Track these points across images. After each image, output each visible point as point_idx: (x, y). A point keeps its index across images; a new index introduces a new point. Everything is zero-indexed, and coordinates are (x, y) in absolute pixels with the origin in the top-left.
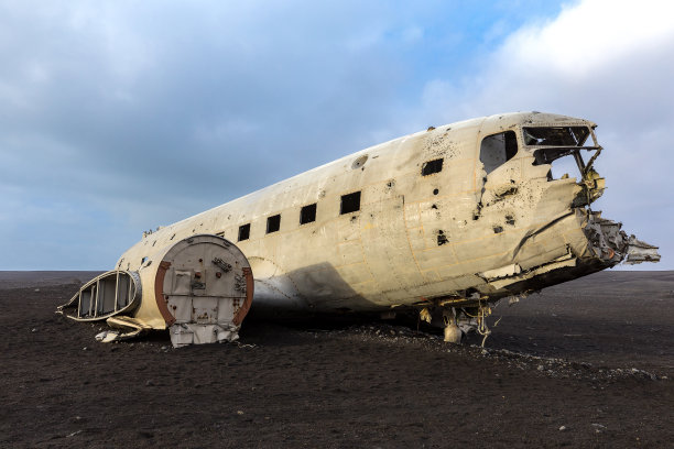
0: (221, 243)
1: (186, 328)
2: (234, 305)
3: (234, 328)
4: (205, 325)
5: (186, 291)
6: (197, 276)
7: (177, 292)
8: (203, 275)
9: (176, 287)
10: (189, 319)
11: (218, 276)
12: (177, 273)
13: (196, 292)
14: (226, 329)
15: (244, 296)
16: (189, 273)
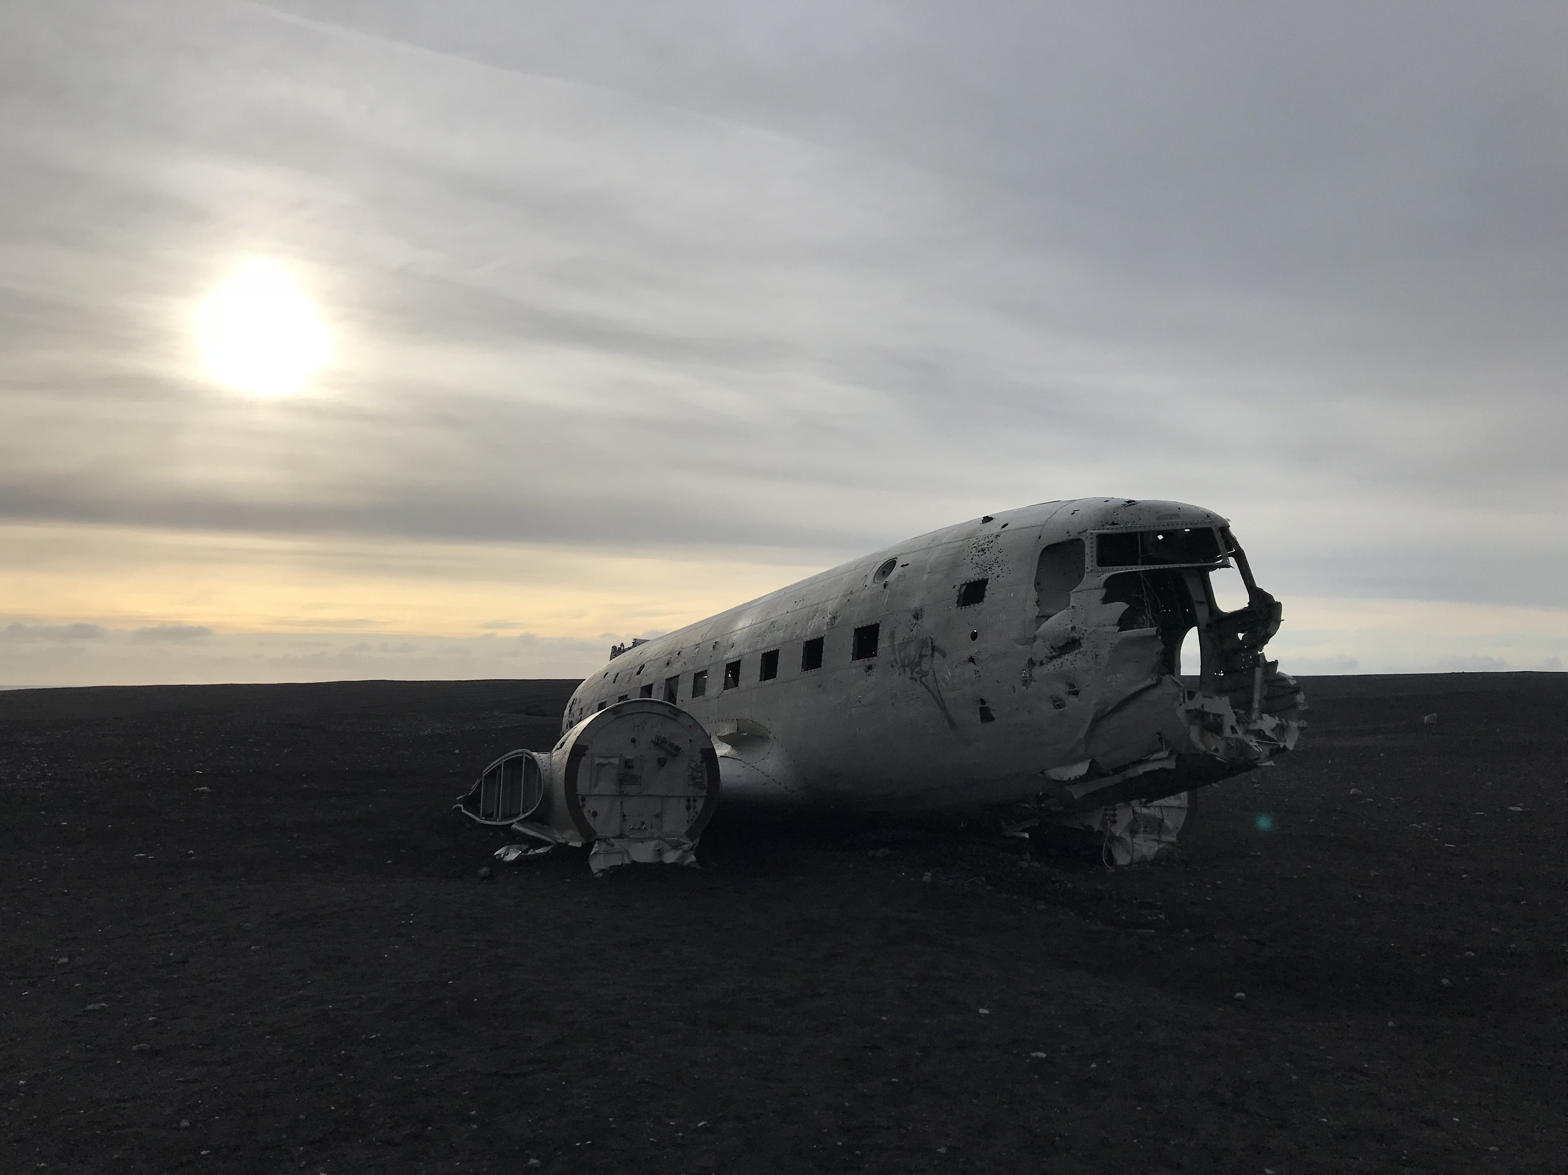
1: (612, 845)
2: (688, 808)
3: (688, 845)
4: (642, 841)
5: (611, 788)
6: (629, 765)
7: (597, 790)
8: (637, 763)
9: (596, 785)
10: (618, 832)
11: (661, 763)
12: (597, 761)
13: (630, 789)
14: (676, 846)
15: (704, 793)
16: (615, 761)
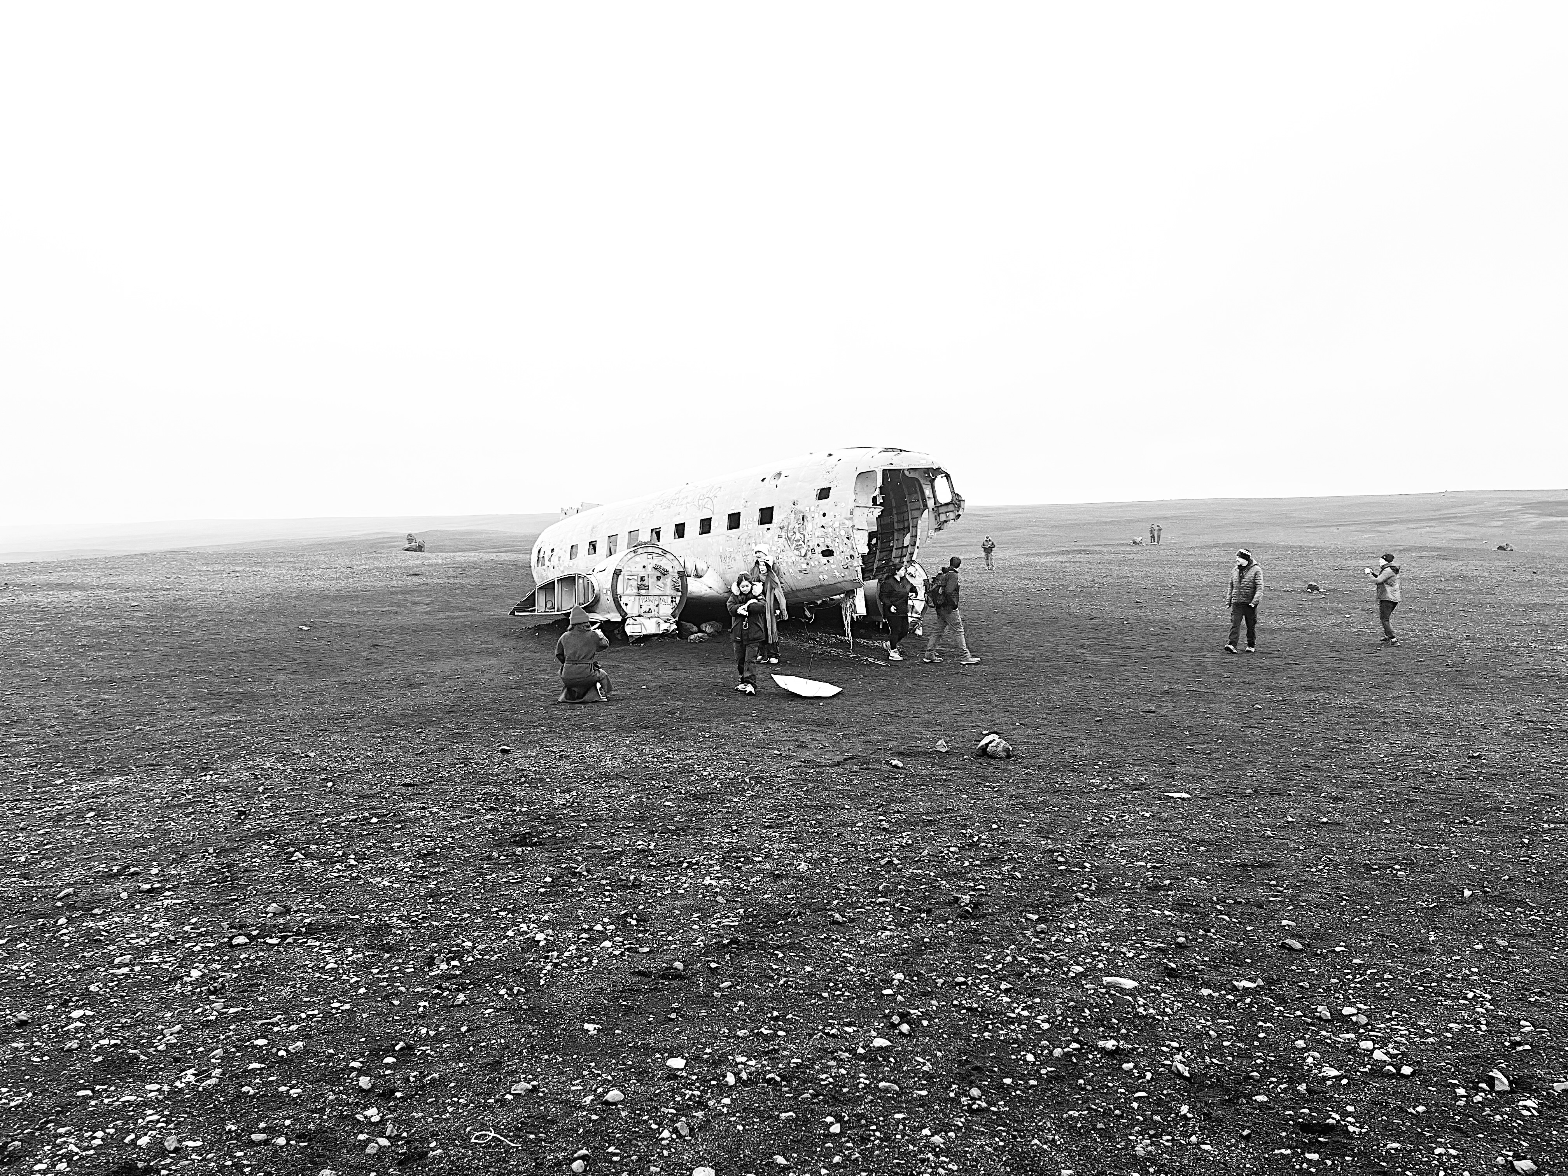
0: (660, 551)
1: (636, 620)
2: (672, 602)
3: (672, 620)
4: (649, 618)
5: (635, 591)
6: (642, 579)
7: (627, 592)
8: (646, 578)
9: (627, 589)
10: (638, 613)
11: (658, 578)
12: (627, 577)
13: (642, 592)
14: (667, 621)
15: (680, 594)
16: (636, 577)
